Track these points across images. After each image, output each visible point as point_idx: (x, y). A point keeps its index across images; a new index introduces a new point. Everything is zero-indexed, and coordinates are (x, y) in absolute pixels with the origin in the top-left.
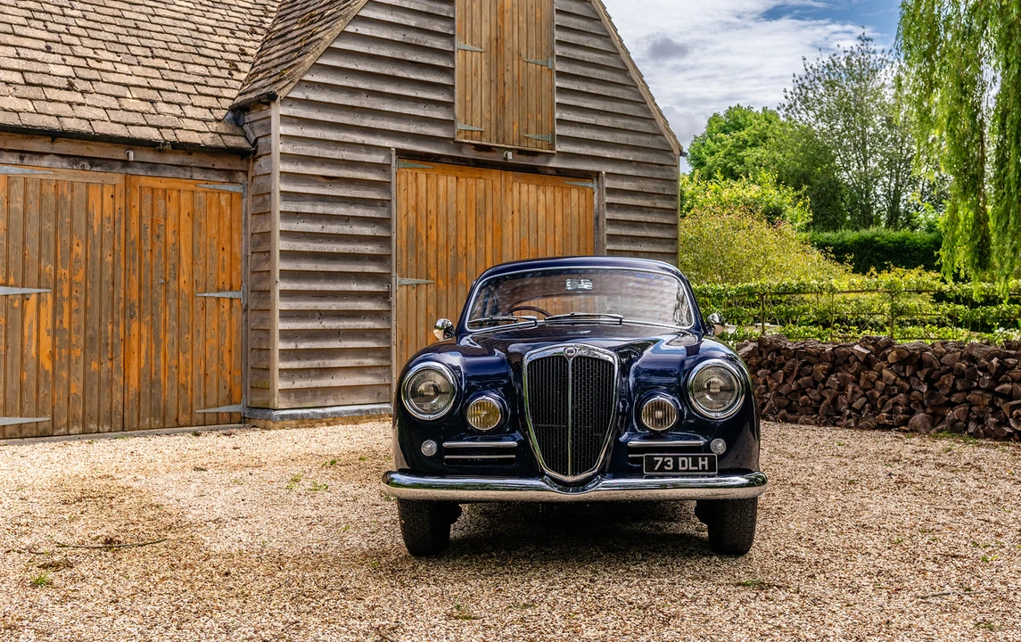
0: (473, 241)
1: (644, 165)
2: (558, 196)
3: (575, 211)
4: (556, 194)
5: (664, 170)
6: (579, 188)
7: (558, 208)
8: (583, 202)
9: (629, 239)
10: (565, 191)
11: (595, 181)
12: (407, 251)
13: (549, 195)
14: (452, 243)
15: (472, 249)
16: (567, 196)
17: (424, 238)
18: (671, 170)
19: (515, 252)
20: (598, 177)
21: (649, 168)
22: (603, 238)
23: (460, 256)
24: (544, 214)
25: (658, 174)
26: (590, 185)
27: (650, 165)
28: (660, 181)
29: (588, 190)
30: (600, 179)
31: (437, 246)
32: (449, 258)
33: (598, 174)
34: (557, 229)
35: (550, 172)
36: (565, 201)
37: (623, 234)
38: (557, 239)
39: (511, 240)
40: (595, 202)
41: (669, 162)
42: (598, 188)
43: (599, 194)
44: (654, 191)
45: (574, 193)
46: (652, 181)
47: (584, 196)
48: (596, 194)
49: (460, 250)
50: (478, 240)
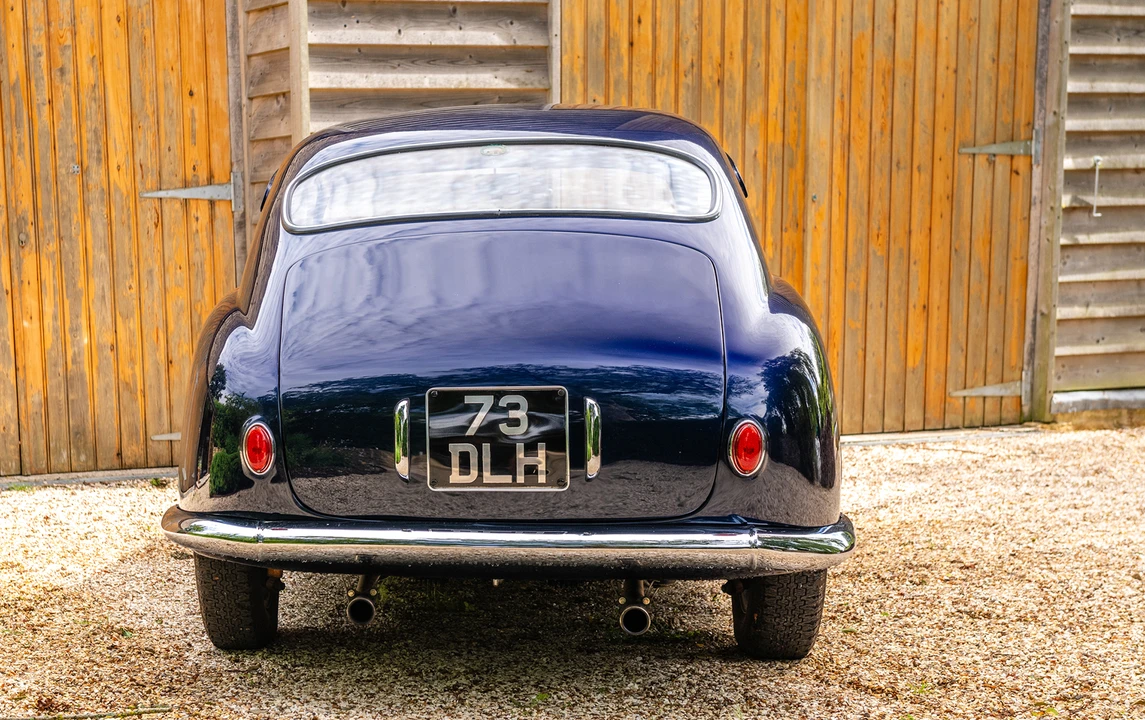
0: (738, 49)
9: (1130, 24)
12: (585, 80)
14: (687, 56)
15: (735, 67)
17: (625, 45)
19: (839, 71)
22: (1062, 24)
23: (708, 84)
31: (654, 63)
32: (682, 91)
34: (943, 9)
38: (943, 34)
39: (828, 41)
49: (709, 72)
50: (750, 46)
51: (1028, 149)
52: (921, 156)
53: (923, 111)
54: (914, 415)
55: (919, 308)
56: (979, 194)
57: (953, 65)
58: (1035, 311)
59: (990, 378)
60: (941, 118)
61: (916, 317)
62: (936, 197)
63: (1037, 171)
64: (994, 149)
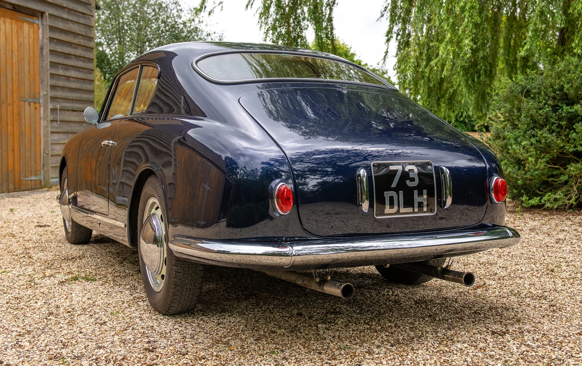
1: (73, 12)
2: (15, 27)
3: (26, 41)
4: (13, 25)
5: (85, 18)
6: (29, 23)
7: (15, 37)
8: (31, 34)
9: (64, 66)
10: (20, 24)
11: (40, 20)
13: (8, 25)
16: (21, 27)
18: (89, 19)
20: (42, 16)
21: (77, 16)
22: (47, 64)
24: (5, 40)
25: (82, 21)
26: (36, 22)
27: (76, 13)
28: (82, 26)
29: (35, 25)
30: (44, 18)
33: (42, 13)
34: (14, 53)
35: (8, 6)
36: (19, 31)
37: (60, 62)
38: (14, 62)
40: (40, 36)
41: (88, 13)
42: (42, 25)
43: (43, 30)
44: (80, 33)
45: (26, 26)
46: (78, 25)
47: (32, 30)
48: (41, 29)
51: (39, 101)
52: (9, 101)
53: (10, 86)
54: (11, 186)
55: (11, 151)
56: (27, 114)
57: (17, 72)
58: (44, 153)
59: (33, 174)
60: (15, 88)
61: (10, 153)
62: (15, 114)
63: (42, 108)
64: (30, 100)
